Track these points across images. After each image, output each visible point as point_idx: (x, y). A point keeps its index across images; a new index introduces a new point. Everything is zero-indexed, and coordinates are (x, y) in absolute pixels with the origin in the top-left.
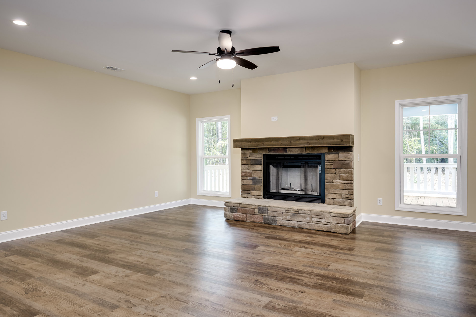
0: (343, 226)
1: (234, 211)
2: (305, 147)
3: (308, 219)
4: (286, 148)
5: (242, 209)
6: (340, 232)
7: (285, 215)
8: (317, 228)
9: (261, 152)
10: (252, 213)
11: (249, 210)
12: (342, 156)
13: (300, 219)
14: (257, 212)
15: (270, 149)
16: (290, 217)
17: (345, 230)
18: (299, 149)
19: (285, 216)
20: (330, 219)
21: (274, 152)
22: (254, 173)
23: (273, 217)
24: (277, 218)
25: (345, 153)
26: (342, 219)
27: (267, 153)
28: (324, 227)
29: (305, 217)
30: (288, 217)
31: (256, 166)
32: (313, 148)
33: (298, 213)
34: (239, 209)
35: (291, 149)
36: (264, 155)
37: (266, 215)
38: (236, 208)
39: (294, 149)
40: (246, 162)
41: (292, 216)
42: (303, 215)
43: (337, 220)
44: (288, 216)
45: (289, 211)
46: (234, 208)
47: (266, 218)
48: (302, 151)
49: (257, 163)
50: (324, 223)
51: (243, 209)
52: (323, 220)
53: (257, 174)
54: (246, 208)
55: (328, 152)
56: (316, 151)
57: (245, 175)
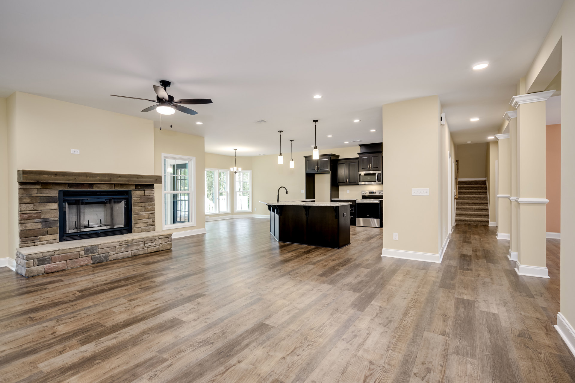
0: (168, 244)
1: (46, 262)
2: (115, 184)
3: (142, 245)
4: (93, 184)
5: (59, 256)
6: (167, 249)
7: (118, 248)
8: (149, 251)
9: (57, 187)
10: (78, 256)
11: (72, 254)
12: (147, 192)
13: (135, 248)
14: (84, 254)
15: (70, 185)
16: (124, 249)
17: (170, 246)
18: (108, 185)
19: (118, 250)
20: (159, 241)
21: (76, 188)
22: (46, 213)
23: (104, 254)
24: (110, 254)
25: (150, 190)
26: (167, 238)
27: (66, 188)
28: (155, 249)
29: (139, 245)
30: (123, 249)
31: (50, 204)
32: (122, 185)
33: (131, 243)
34: (56, 257)
35: (99, 185)
36: (60, 191)
37: (97, 254)
38: (49, 258)
39: (102, 185)
40: (31, 200)
41: (126, 248)
42: (137, 243)
43: (164, 240)
44: (122, 248)
45: (121, 244)
46: (45, 259)
47: (97, 258)
48: (112, 188)
49: (50, 200)
50: (155, 246)
51: (62, 256)
52: (154, 244)
53: (52, 213)
54: (66, 254)
55: (135, 189)
56: (125, 187)
57: (29, 217)
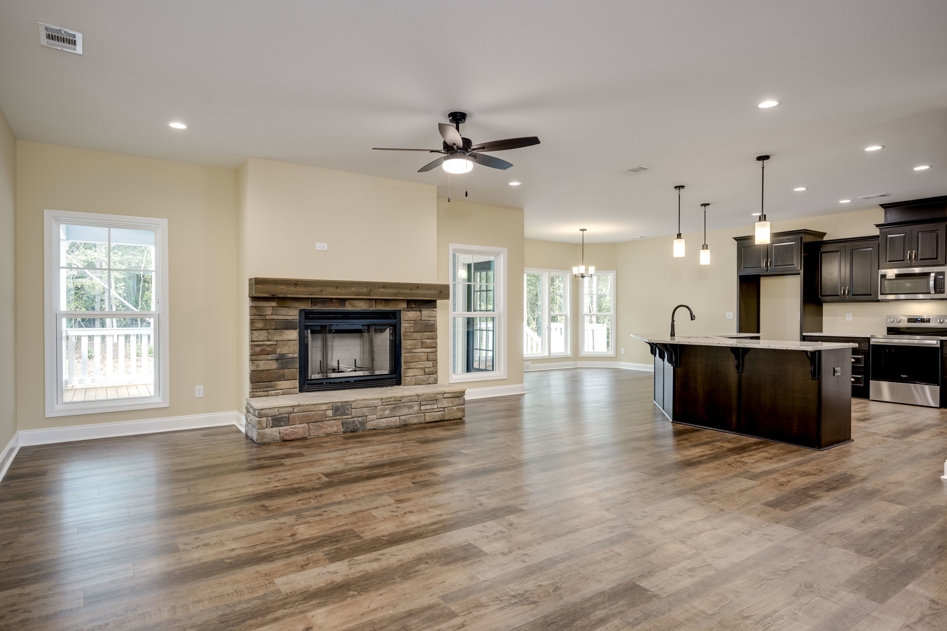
0: (459, 408)
1: (283, 424)
2: (376, 300)
3: (416, 408)
4: (345, 300)
5: (299, 415)
6: (456, 417)
7: (381, 410)
8: (428, 419)
9: (297, 304)
10: (322, 419)
11: (316, 413)
12: (426, 313)
13: (405, 411)
14: (331, 415)
15: (314, 301)
16: (389, 412)
17: (461, 414)
18: (366, 301)
19: (380, 412)
20: (444, 402)
21: (322, 306)
22: (283, 345)
23: (360, 418)
24: (369, 418)
25: (430, 310)
26: (457, 399)
27: (308, 307)
28: (437, 416)
29: (411, 407)
30: (387, 412)
31: (287, 332)
32: (387, 301)
33: (400, 402)
34: (294, 416)
35: (353, 302)
36: (301, 311)
37: (350, 416)
38: (286, 417)
39: (358, 302)
40: (265, 325)
41: (393, 410)
42: (408, 404)
43: (452, 402)
44: (385, 410)
45: (385, 402)
46: (281, 418)
47: (350, 423)
48: (371, 306)
49: (287, 325)
50: (436, 410)
51: (303, 416)
52: (435, 406)
53: (290, 347)
54: (307, 413)
55: (407, 308)
56: (391, 305)
57: (262, 351)
